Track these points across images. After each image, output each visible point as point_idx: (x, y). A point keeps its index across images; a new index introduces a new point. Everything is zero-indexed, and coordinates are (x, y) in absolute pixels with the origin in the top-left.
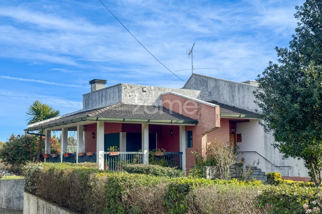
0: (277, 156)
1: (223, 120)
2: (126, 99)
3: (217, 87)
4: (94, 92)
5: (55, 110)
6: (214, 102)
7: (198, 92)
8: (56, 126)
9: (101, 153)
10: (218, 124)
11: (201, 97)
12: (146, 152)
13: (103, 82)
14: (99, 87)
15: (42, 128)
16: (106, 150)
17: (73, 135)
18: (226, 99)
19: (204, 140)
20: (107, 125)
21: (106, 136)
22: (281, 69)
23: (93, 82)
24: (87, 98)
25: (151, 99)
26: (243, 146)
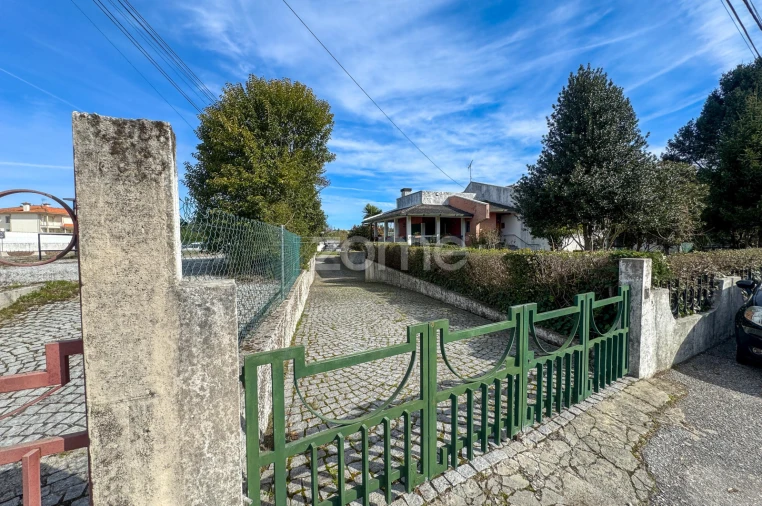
0: (529, 237)
1: (491, 214)
2: (425, 201)
3: (488, 191)
4: (404, 197)
5: (379, 209)
6: (486, 201)
7: (474, 195)
8: (380, 219)
9: (409, 236)
10: (488, 217)
11: (476, 198)
12: (438, 235)
13: (410, 190)
14: (407, 193)
15: (373, 220)
16: (412, 234)
17: (392, 225)
18: (494, 198)
19: (478, 227)
20: (413, 219)
21: (413, 226)
22: (531, 180)
23: (403, 190)
24: (399, 201)
25: (441, 201)
26: (505, 231)
